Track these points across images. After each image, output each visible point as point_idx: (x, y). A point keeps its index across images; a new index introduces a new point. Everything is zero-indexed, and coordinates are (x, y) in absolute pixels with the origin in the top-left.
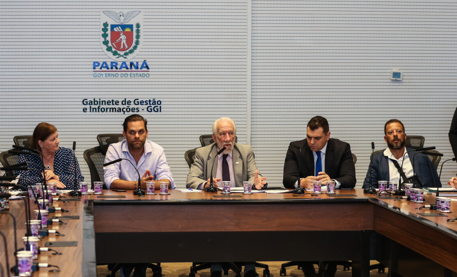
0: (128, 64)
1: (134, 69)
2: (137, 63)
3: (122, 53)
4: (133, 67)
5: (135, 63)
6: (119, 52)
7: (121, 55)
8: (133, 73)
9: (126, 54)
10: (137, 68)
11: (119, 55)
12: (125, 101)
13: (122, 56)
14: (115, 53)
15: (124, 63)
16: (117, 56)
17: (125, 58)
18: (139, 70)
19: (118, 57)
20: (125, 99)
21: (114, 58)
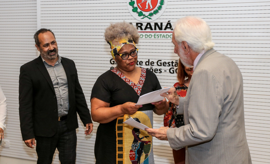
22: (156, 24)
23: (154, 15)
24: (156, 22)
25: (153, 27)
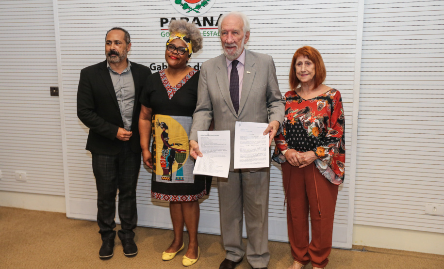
0: (201, 20)
1: (208, 26)
2: (212, 18)
3: (193, 6)
4: (207, 23)
5: (209, 19)
6: (190, 5)
7: (193, 8)
8: (207, 30)
9: (198, 7)
10: (211, 24)
11: (190, 8)
12: (198, 66)
13: (193, 10)
14: (185, 7)
15: (196, 19)
16: (188, 10)
17: (197, 12)
18: (214, 27)
19: (189, 12)
20: (198, 64)
21: (184, 13)
22: (205, 19)
23: (202, 7)
24: (205, 16)
25: (202, 23)
